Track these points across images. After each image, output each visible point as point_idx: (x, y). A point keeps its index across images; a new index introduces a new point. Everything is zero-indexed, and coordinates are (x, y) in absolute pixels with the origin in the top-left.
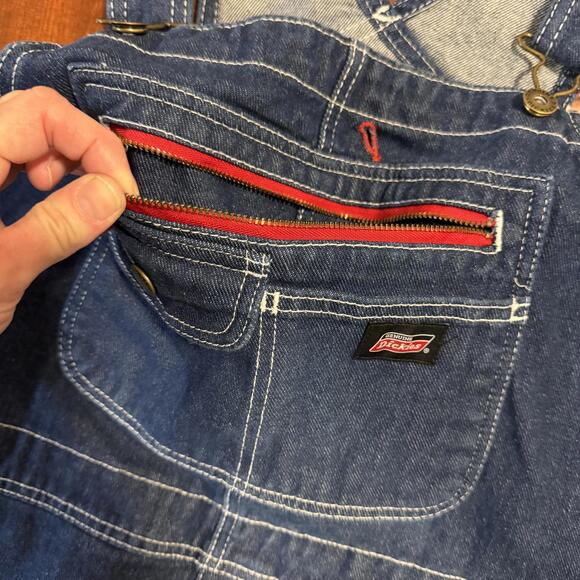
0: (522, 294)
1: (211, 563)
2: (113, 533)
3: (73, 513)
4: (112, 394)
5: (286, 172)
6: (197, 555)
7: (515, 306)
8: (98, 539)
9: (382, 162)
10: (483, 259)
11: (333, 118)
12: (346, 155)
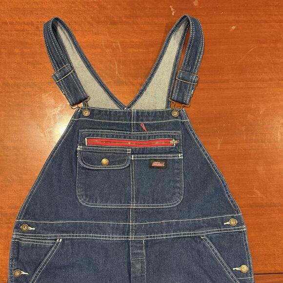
0: (181, 153)
1: (132, 238)
2: (106, 237)
3: (95, 237)
4: (96, 202)
5: (125, 138)
6: (127, 238)
7: (180, 155)
8: (103, 240)
9: (147, 131)
10: (172, 148)
11: (133, 125)
12: (139, 131)
